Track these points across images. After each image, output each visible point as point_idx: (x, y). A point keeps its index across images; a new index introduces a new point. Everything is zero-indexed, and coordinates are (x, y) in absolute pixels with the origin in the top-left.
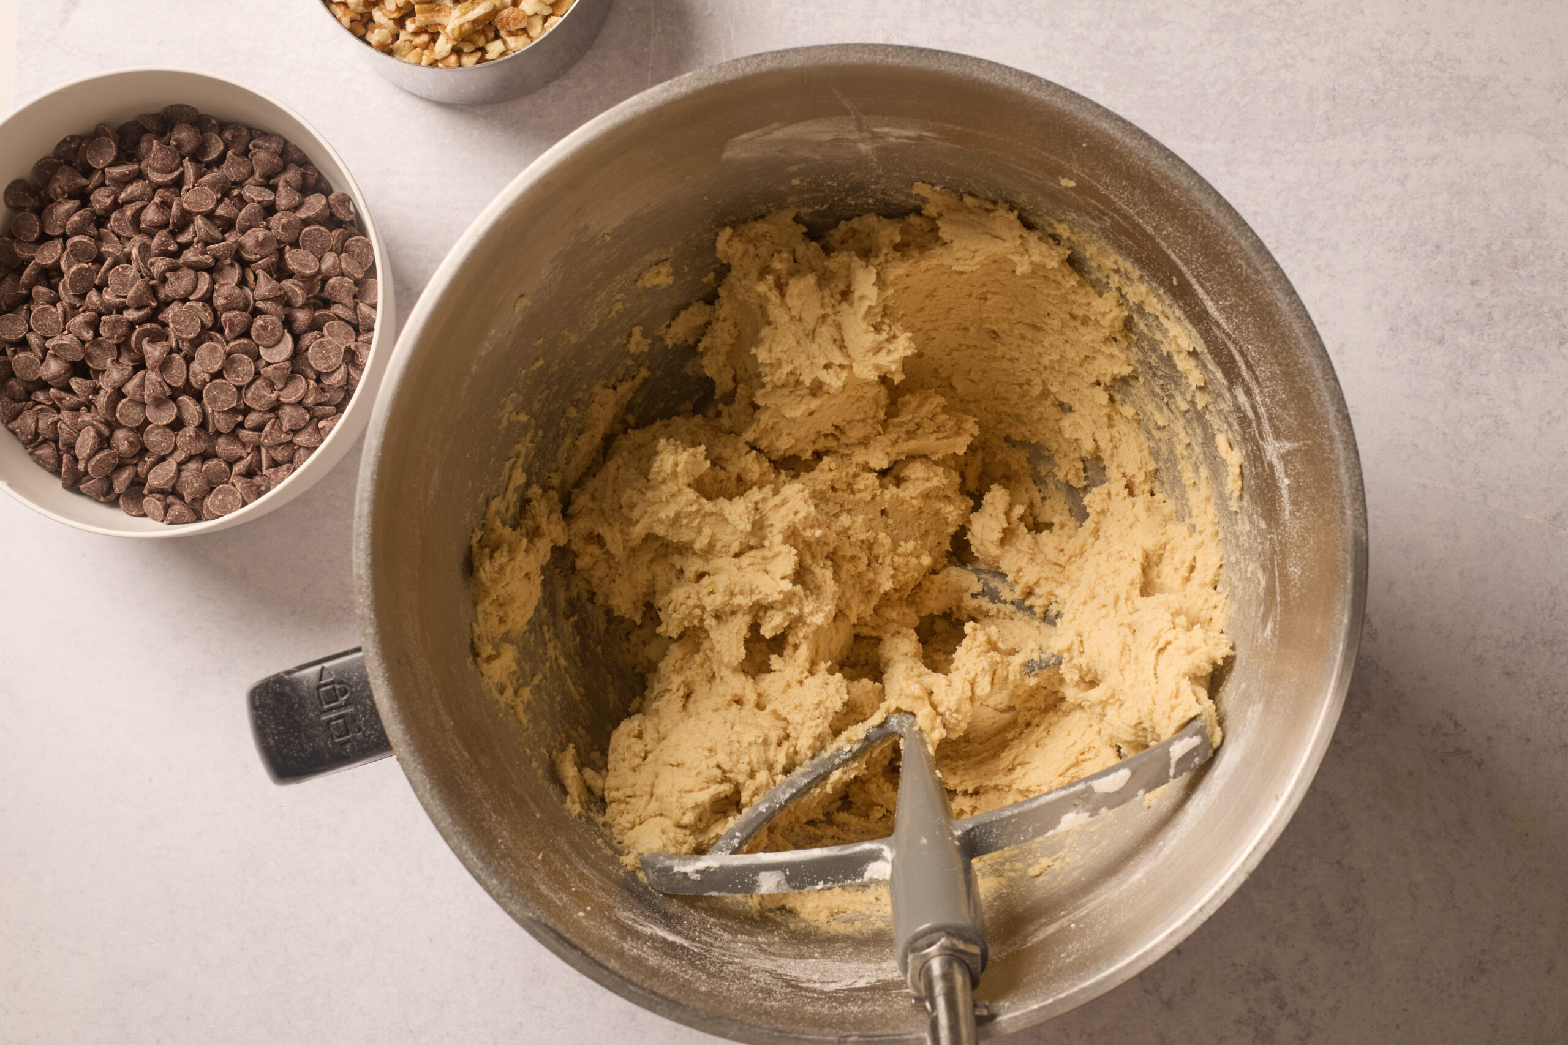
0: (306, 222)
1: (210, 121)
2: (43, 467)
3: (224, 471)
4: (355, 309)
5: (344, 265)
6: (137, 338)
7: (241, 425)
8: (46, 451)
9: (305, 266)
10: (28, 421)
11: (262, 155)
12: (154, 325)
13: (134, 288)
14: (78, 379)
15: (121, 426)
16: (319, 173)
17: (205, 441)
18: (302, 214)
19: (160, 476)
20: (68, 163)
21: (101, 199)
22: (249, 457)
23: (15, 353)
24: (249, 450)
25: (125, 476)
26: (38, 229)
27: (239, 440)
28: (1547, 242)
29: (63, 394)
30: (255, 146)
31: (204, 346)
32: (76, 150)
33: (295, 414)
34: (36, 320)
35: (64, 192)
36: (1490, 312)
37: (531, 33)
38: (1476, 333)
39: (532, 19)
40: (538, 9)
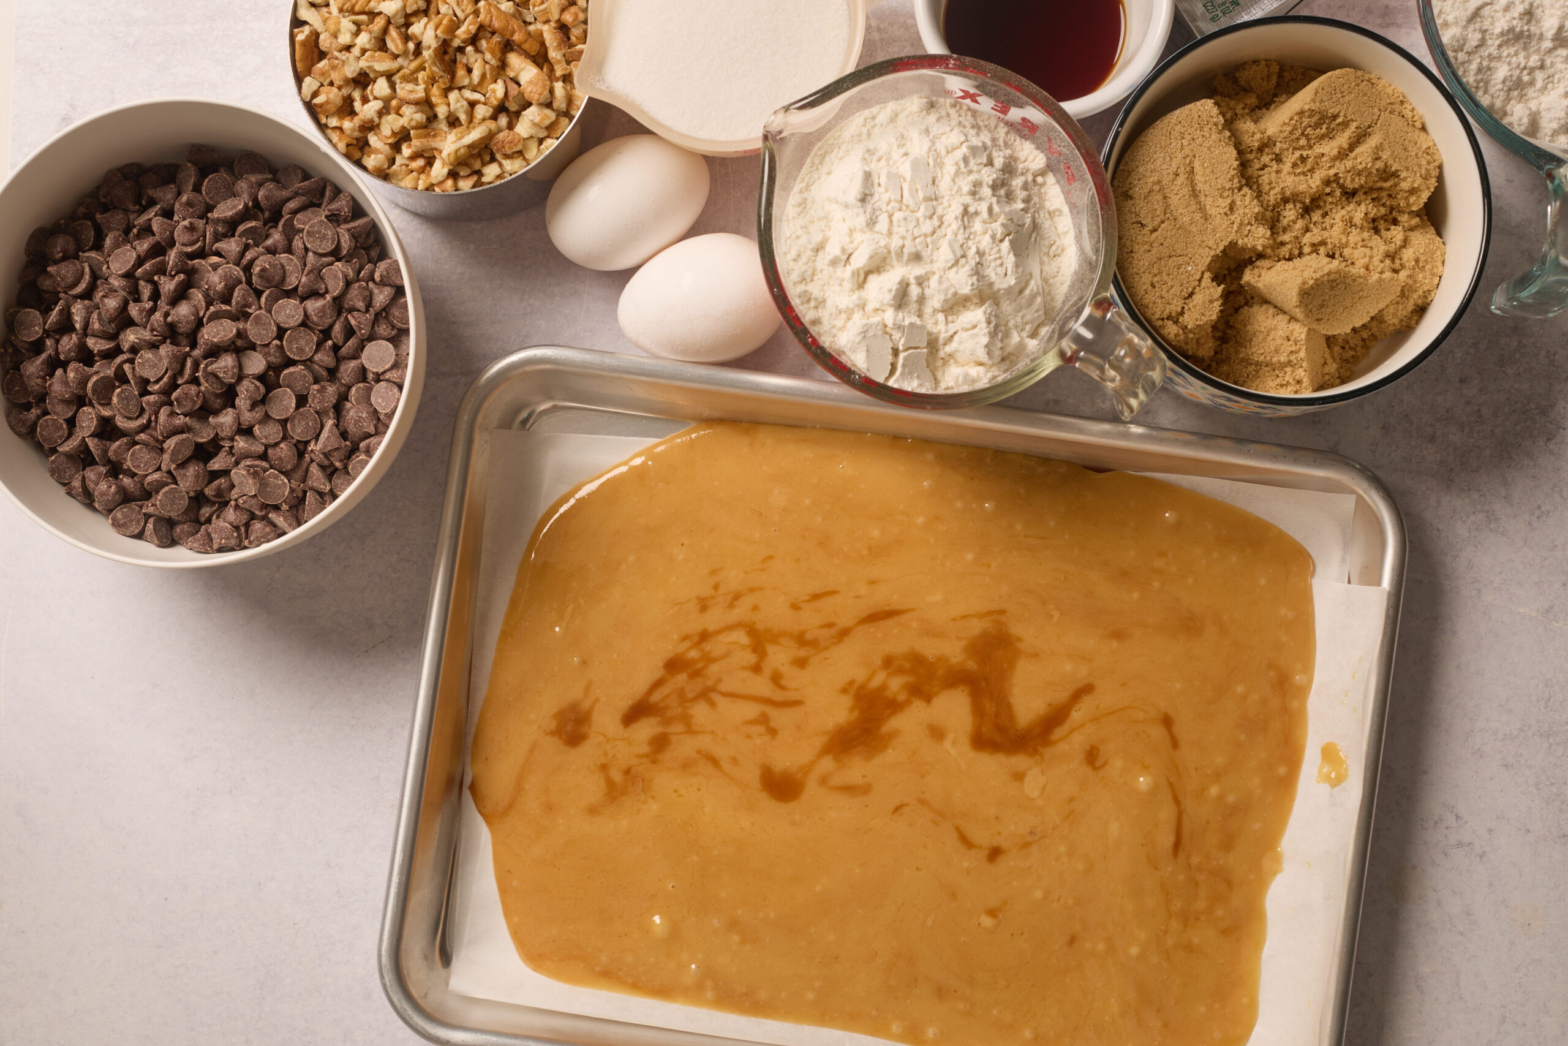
28: (1532, 340)
36: (1479, 410)
37: (527, 156)
38: (1466, 431)
39: (527, 142)
40: (533, 132)
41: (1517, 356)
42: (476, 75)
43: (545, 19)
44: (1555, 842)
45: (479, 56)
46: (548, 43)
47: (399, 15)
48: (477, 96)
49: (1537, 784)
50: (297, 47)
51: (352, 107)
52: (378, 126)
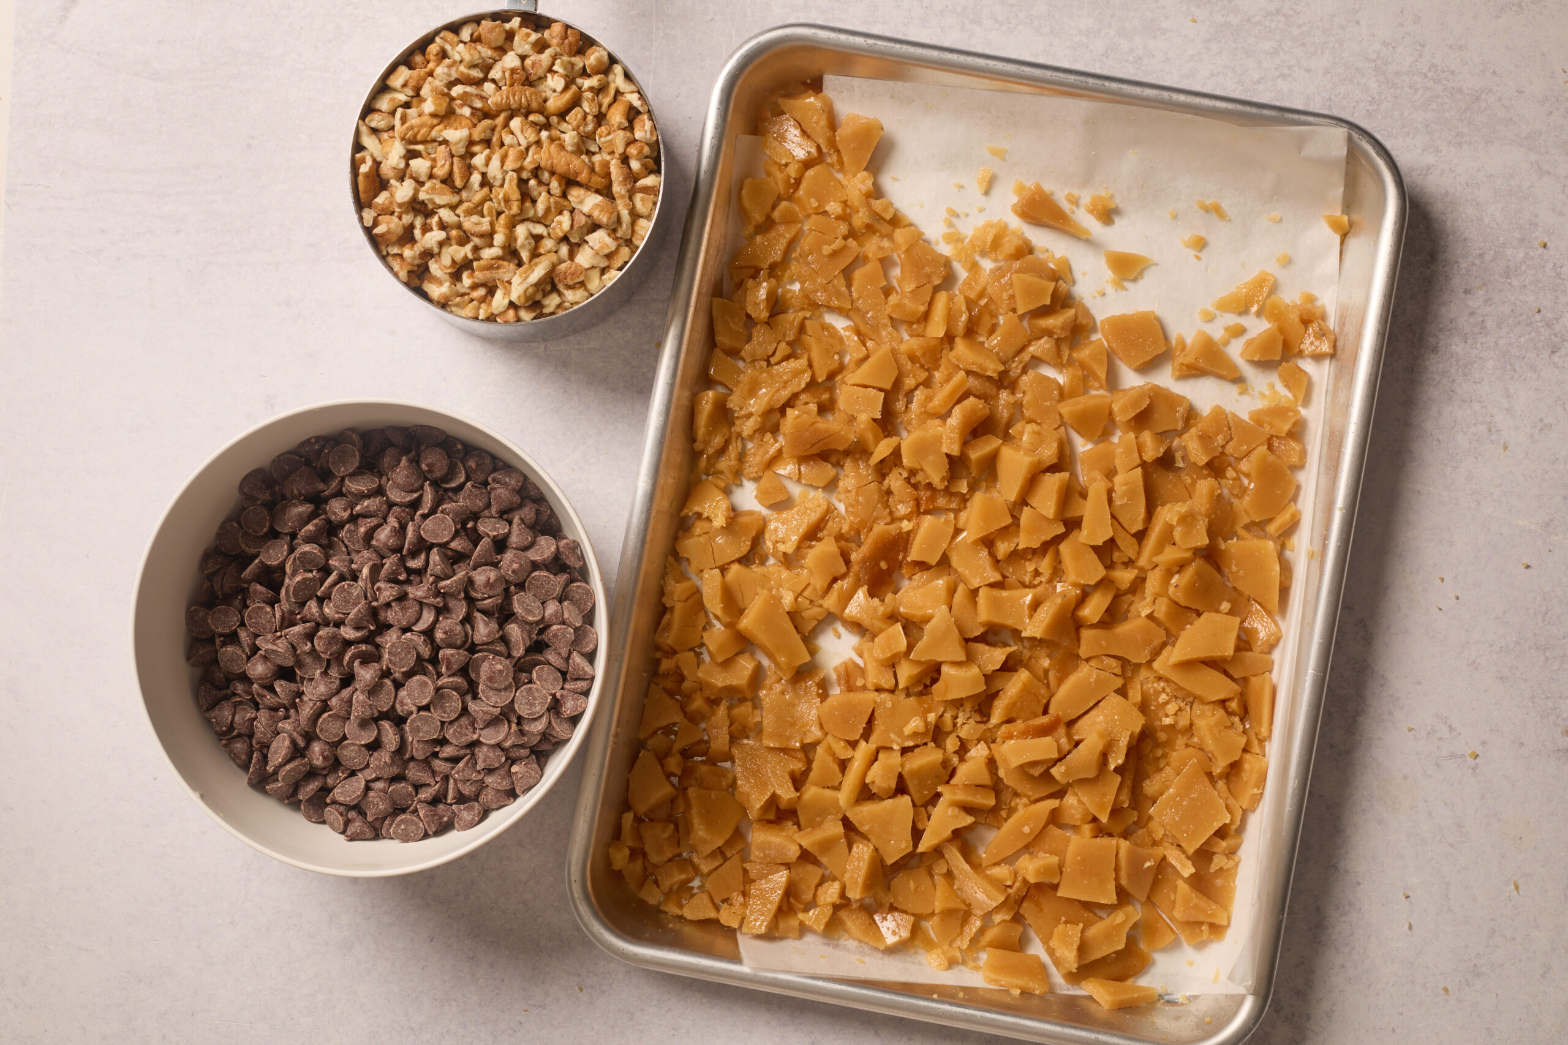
0: (535, 566)
1: (455, 445)
2: (234, 760)
3: (410, 795)
4: (567, 659)
5: (566, 616)
6: (350, 658)
7: (435, 755)
8: (239, 746)
9: (529, 612)
10: (225, 713)
11: (501, 491)
12: (370, 647)
13: (356, 609)
14: (282, 682)
15: (319, 739)
16: (552, 509)
17: (398, 766)
18: (533, 555)
19: (347, 790)
20: (308, 463)
21: (337, 509)
22: (437, 786)
23: (224, 644)
24: (438, 779)
25: (313, 786)
26: (268, 524)
27: (431, 767)
29: (265, 692)
30: (494, 480)
31: (415, 678)
32: (320, 451)
33: (492, 755)
34: (250, 617)
35: (300, 494)
36: (1483, 321)
37: (589, 287)
38: (1469, 342)
39: (589, 272)
40: (595, 262)
41: (1524, 268)
42: (541, 207)
43: (610, 150)
44: (1549, 756)
45: (543, 189)
46: (613, 177)
47: (461, 144)
48: (539, 229)
49: (1532, 698)
50: (361, 179)
51: (413, 234)
52: (439, 254)
